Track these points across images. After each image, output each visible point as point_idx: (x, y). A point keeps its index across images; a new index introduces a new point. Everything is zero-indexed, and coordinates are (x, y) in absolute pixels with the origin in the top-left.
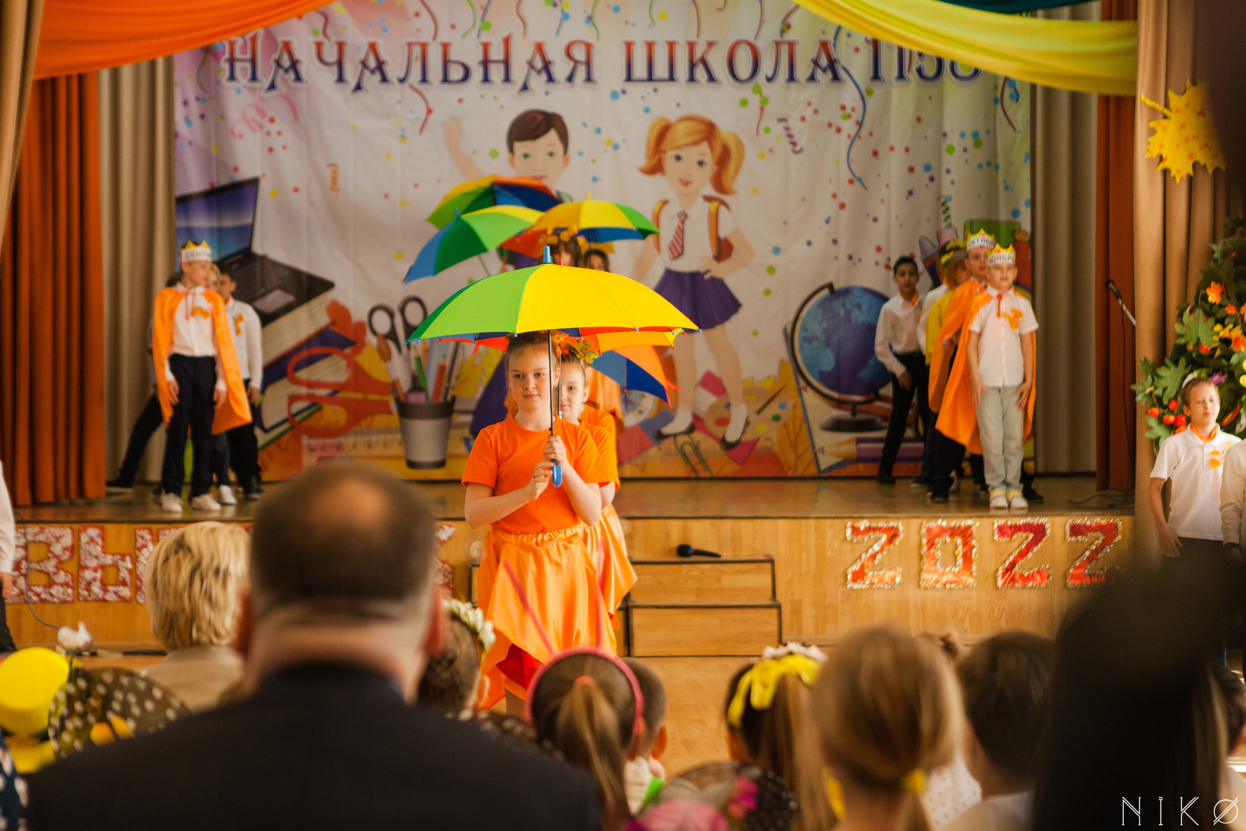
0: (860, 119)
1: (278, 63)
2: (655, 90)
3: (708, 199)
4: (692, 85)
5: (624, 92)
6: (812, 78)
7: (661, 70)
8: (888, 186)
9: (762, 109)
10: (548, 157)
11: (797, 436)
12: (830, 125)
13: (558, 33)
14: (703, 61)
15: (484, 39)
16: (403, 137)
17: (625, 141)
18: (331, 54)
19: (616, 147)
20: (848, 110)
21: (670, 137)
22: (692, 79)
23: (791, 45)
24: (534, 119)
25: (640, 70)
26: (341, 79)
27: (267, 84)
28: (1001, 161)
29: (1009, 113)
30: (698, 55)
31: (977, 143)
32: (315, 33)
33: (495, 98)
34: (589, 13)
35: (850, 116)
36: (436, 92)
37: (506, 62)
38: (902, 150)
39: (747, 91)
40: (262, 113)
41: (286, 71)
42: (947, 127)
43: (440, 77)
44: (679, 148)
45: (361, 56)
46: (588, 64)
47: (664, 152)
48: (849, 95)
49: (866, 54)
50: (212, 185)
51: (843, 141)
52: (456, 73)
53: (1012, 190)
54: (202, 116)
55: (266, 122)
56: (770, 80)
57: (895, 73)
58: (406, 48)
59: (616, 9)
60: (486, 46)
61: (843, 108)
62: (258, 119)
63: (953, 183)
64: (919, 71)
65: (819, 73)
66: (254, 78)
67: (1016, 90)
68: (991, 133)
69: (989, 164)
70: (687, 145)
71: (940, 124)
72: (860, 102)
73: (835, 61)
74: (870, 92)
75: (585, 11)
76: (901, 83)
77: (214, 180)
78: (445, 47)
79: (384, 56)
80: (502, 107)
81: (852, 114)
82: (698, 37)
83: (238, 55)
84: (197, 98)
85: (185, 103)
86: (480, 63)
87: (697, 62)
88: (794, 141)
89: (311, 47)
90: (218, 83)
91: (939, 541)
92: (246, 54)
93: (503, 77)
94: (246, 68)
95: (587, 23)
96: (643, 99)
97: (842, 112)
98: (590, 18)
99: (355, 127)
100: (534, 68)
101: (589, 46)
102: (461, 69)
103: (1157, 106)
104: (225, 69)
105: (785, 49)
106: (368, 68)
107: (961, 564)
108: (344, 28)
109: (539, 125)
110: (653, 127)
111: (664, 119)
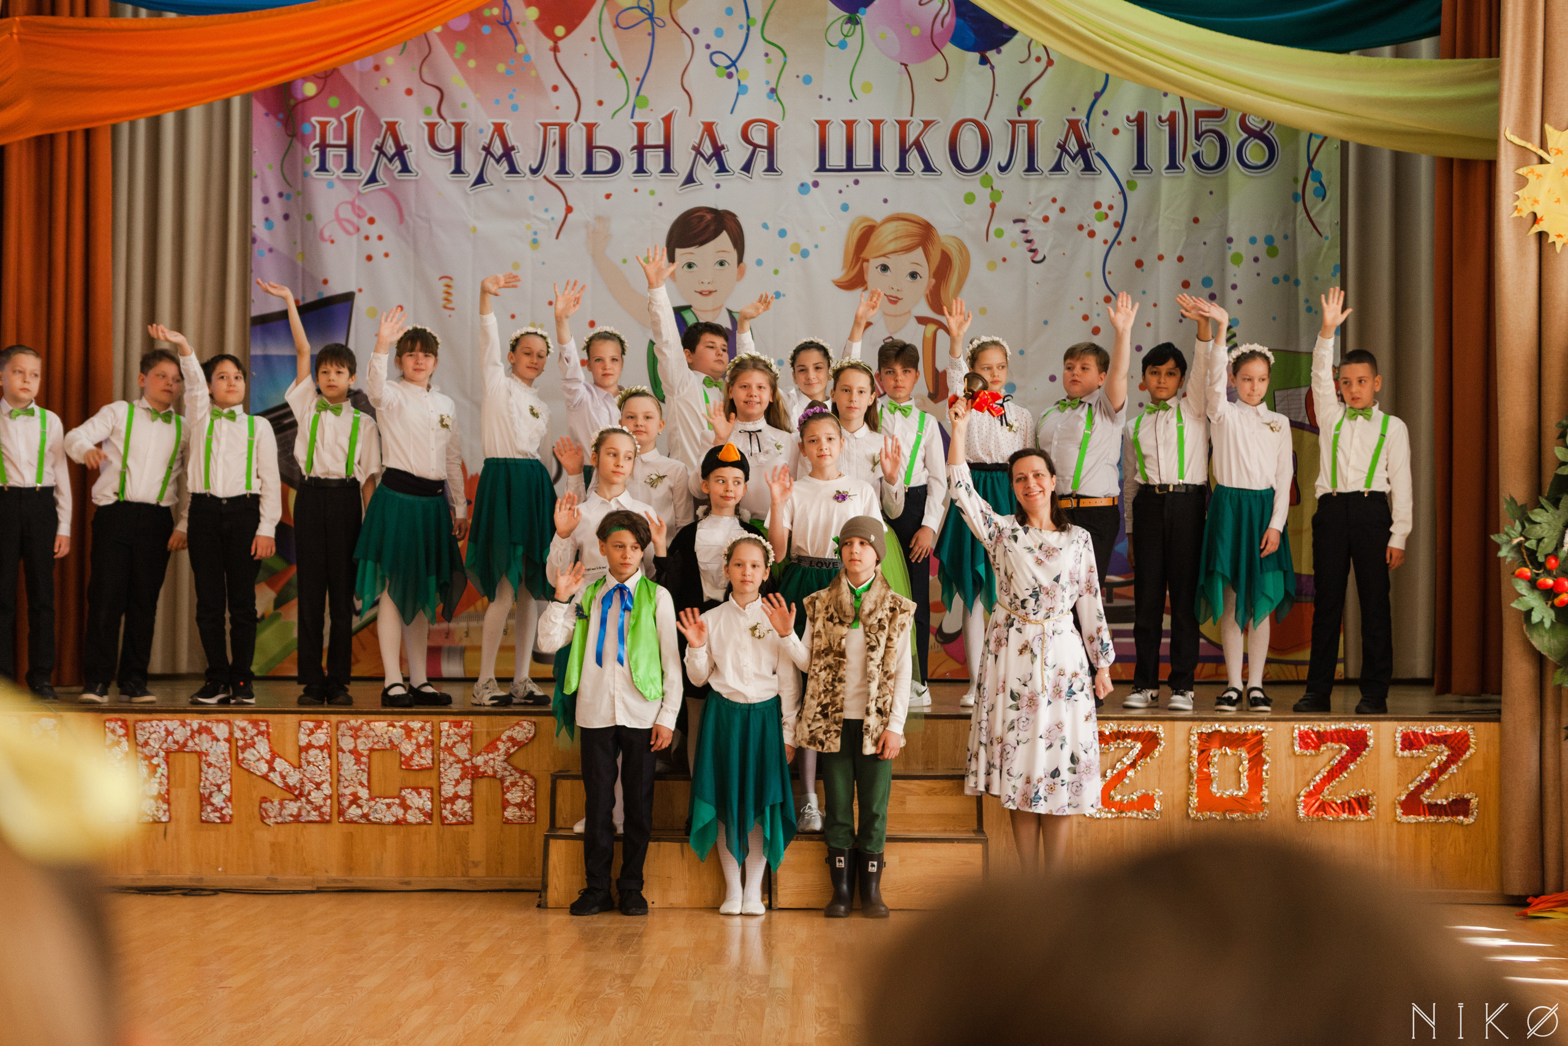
0: (1120, 222)
1: (380, 149)
2: (856, 182)
3: (922, 320)
4: (903, 176)
5: (815, 184)
6: (1058, 168)
7: (863, 156)
8: (1155, 305)
9: (993, 206)
10: (718, 267)
12: (1081, 228)
13: (732, 112)
14: (918, 145)
15: (638, 119)
16: (535, 241)
17: (816, 246)
18: (446, 139)
19: (805, 254)
20: (1104, 208)
21: (874, 241)
22: (903, 168)
23: (1031, 125)
24: (702, 218)
25: (836, 157)
26: (458, 170)
27: (366, 176)
28: (1302, 275)
29: (1311, 215)
30: (911, 138)
31: (1272, 252)
32: (427, 111)
33: (652, 193)
34: (774, 87)
35: (1107, 216)
36: (577, 185)
37: (667, 148)
38: (1175, 259)
39: (973, 184)
40: (359, 212)
41: (391, 160)
42: (1232, 233)
43: (584, 169)
44: (884, 255)
45: (485, 141)
46: (771, 148)
47: (867, 261)
48: (1105, 189)
49: (1127, 137)
51: (1098, 247)
52: (603, 161)
53: (1316, 312)
54: (286, 217)
55: (363, 222)
56: (1002, 169)
57: (1167, 163)
58: (542, 128)
59: (807, 80)
60: (641, 127)
61: (1098, 205)
62: (355, 219)
63: (1240, 302)
64: (1196, 157)
65: (1067, 159)
66: (350, 169)
67: (1321, 184)
68: (1290, 238)
69: (1286, 278)
70: (895, 252)
71: (1224, 226)
72: (1121, 196)
73: (1089, 145)
74: (1132, 185)
75: (768, 83)
76: (1173, 173)
78: (590, 128)
79: (512, 141)
80: (660, 204)
81: (1109, 212)
82: (912, 115)
83: (330, 140)
84: (281, 195)
85: (266, 200)
86: (633, 148)
87: (910, 147)
88: (1034, 247)
89: (423, 128)
90: (305, 174)
91: (1215, 753)
92: (342, 139)
93: (662, 167)
94: (341, 156)
95: (770, 97)
96: (840, 192)
97: (1097, 211)
98: (773, 91)
99: (475, 230)
100: (702, 155)
101: (771, 127)
102: (610, 157)
103: (1529, 146)
104: (315, 157)
105: (1022, 131)
106: (492, 156)
107: (1247, 785)
108: (464, 105)
109: (707, 227)
110: (852, 229)
111: (866, 219)
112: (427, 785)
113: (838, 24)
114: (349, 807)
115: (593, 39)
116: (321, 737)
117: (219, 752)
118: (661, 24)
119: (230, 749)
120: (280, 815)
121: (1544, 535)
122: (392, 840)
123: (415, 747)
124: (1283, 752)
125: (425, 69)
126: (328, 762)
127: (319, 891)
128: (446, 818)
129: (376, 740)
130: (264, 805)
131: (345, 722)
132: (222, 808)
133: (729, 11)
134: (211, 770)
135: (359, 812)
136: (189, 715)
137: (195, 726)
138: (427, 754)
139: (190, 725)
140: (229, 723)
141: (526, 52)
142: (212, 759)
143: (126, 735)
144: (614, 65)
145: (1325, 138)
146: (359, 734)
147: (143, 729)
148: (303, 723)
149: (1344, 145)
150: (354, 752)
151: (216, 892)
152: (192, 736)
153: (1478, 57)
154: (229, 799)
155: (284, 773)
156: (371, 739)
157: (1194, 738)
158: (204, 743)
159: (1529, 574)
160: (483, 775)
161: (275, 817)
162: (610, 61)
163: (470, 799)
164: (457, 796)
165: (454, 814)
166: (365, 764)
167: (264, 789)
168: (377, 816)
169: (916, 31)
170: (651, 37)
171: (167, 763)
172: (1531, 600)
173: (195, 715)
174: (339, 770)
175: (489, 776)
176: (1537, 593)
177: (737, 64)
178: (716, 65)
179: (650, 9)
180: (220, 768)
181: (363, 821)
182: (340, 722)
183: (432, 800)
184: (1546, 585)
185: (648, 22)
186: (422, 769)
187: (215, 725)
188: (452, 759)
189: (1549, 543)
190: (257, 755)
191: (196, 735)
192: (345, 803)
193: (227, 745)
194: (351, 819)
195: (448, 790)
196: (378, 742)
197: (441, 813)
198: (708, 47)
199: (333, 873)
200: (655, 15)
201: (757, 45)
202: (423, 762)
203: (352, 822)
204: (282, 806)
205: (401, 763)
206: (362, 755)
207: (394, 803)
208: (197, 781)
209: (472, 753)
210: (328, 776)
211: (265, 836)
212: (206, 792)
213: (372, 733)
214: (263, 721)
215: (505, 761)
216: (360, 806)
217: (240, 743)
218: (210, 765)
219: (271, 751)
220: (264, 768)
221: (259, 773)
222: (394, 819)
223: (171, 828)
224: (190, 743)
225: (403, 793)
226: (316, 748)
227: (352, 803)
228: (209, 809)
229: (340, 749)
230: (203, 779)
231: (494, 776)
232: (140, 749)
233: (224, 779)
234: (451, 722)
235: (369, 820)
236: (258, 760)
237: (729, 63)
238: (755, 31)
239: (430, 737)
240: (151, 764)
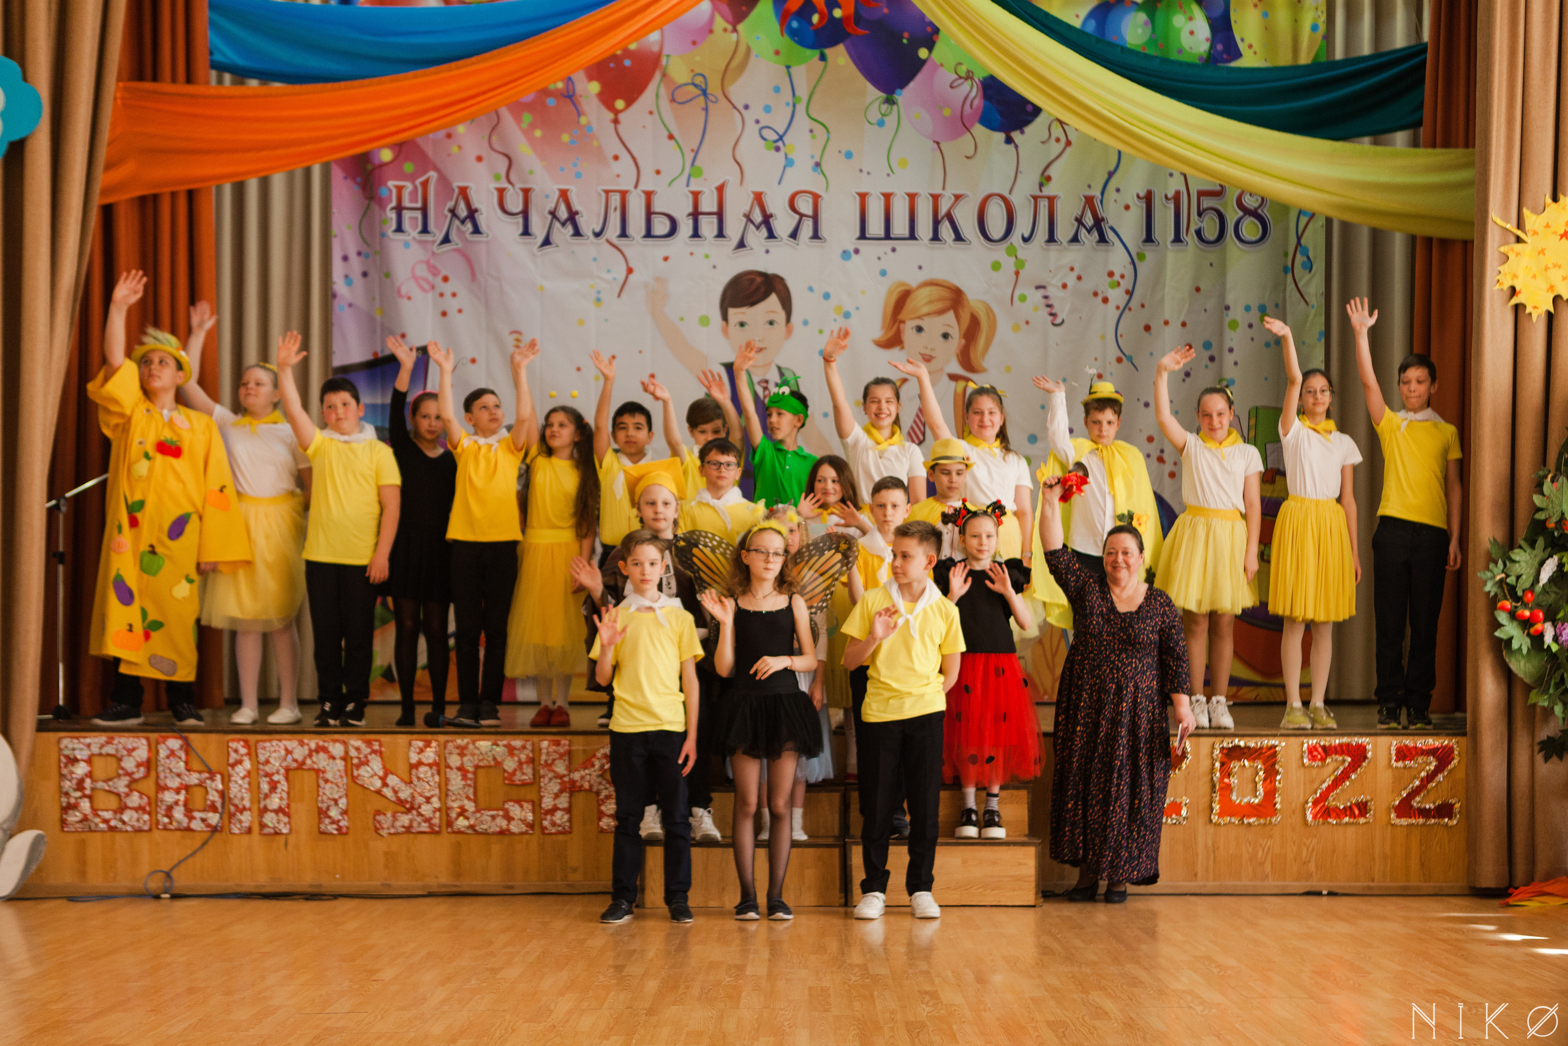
0: (1131, 289)
1: (453, 211)
2: (894, 250)
3: (952, 377)
4: (936, 244)
5: (857, 251)
6: (1075, 239)
7: (901, 227)
9: (1017, 273)
10: (768, 326)
11: (1054, 656)
12: (1096, 294)
13: (780, 183)
14: (949, 217)
15: (694, 187)
16: (598, 300)
17: (857, 309)
18: (515, 203)
19: (847, 315)
20: (1117, 277)
21: (910, 305)
22: (936, 237)
23: (1051, 200)
24: (752, 281)
25: (875, 227)
26: (526, 232)
27: (440, 236)
29: (1300, 285)
30: (943, 210)
32: (497, 178)
33: (707, 256)
34: (818, 160)
35: (1119, 284)
36: (637, 248)
37: (720, 215)
38: (1179, 324)
39: (999, 253)
40: (434, 271)
41: (463, 222)
42: (1230, 300)
43: (643, 232)
44: (920, 317)
45: (551, 206)
46: (815, 218)
47: (904, 322)
48: (1117, 259)
49: (1137, 212)
50: (375, 354)
51: (1111, 313)
52: (661, 226)
54: (365, 274)
55: (438, 280)
56: (1026, 240)
57: (1172, 236)
58: (604, 195)
59: (849, 155)
60: (696, 195)
61: (1111, 274)
62: (430, 277)
63: (1236, 363)
64: (1198, 233)
65: (1083, 231)
66: (425, 230)
67: (1308, 258)
68: (1281, 305)
70: (928, 314)
71: (1222, 296)
72: (1132, 267)
73: (1103, 219)
74: (1141, 257)
75: (812, 157)
76: (1177, 246)
77: (379, 350)
78: (649, 195)
79: (576, 206)
80: (714, 267)
81: (1121, 281)
82: (944, 189)
83: (406, 203)
84: (359, 254)
85: (345, 258)
86: (689, 215)
87: (943, 218)
88: (1054, 311)
89: (493, 193)
90: (383, 235)
91: (1235, 765)
92: (416, 201)
93: (715, 232)
94: (416, 218)
95: (814, 171)
96: (879, 258)
97: (1109, 280)
98: (818, 165)
99: (542, 288)
100: (752, 222)
101: (816, 198)
102: (667, 222)
103: (1508, 226)
104: (391, 219)
105: (1044, 205)
106: (558, 220)
107: (1263, 794)
108: (531, 172)
109: (758, 289)
110: (890, 293)
111: (903, 284)
112: (529, 797)
113: (876, 105)
114: (457, 819)
115: (651, 113)
116: (430, 755)
117: (335, 769)
118: (714, 100)
119: (346, 767)
120: (393, 826)
121: (1522, 572)
122: (496, 848)
123: (517, 764)
124: (1294, 764)
125: (494, 138)
126: (437, 778)
127: (430, 895)
128: (546, 828)
129: (481, 757)
130: (378, 818)
131: (452, 741)
132: (339, 821)
133: (777, 90)
134: (328, 786)
135: (466, 823)
136: (308, 736)
137: (313, 745)
138: (528, 770)
139: (308, 745)
140: (345, 743)
141: (589, 123)
142: (329, 776)
143: (249, 754)
144: (671, 137)
145: (1313, 215)
146: (465, 752)
147: (264, 748)
148: (414, 742)
149: (1329, 221)
150: (461, 769)
151: (336, 896)
152: (310, 755)
153: (1457, 146)
154: (344, 812)
155: (396, 789)
156: (476, 757)
157: (1217, 752)
158: (321, 761)
159: (1509, 606)
160: (580, 789)
161: (388, 829)
162: (666, 133)
163: (568, 810)
164: (555, 809)
165: (554, 824)
166: (471, 779)
167: (378, 803)
168: (483, 827)
169: (947, 112)
170: (704, 113)
171: (287, 778)
172: (1509, 629)
173: (312, 736)
174: (447, 785)
175: (586, 790)
176: (1515, 623)
177: (785, 139)
178: (765, 139)
179: (703, 86)
180: (337, 784)
181: (470, 831)
182: (447, 742)
183: (533, 812)
184: (1523, 616)
185: (702, 98)
186: (524, 784)
187: (331, 743)
188: (551, 775)
189: (1526, 581)
190: (371, 773)
191: (314, 754)
192: (453, 815)
193: (343, 763)
194: (459, 829)
195: (547, 803)
196: (483, 759)
197: (541, 824)
198: (757, 122)
199: (443, 879)
200: (709, 91)
201: (802, 121)
202: (524, 777)
203: (460, 832)
204: (395, 818)
205: (505, 778)
206: (468, 771)
207: (498, 815)
208: (315, 796)
209: (570, 769)
210: (437, 791)
211: (379, 847)
212: (324, 806)
213: (477, 752)
214: (376, 740)
215: (600, 776)
216: (467, 818)
217: (355, 761)
218: (327, 781)
219: (384, 767)
220: (378, 783)
221: (372, 788)
222: (498, 829)
223: (292, 839)
224: (308, 761)
225: (507, 806)
226: (426, 765)
227: (459, 815)
228: (327, 821)
229: (448, 767)
230: (321, 794)
231: (590, 790)
232: (261, 767)
233: (340, 794)
234: (549, 741)
235: (475, 831)
236: (372, 776)
237: (776, 137)
238: (801, 109)
239: (531, 755)
240: (272, 780)
